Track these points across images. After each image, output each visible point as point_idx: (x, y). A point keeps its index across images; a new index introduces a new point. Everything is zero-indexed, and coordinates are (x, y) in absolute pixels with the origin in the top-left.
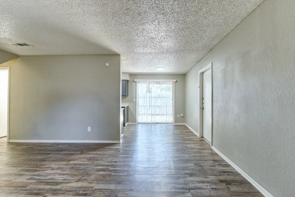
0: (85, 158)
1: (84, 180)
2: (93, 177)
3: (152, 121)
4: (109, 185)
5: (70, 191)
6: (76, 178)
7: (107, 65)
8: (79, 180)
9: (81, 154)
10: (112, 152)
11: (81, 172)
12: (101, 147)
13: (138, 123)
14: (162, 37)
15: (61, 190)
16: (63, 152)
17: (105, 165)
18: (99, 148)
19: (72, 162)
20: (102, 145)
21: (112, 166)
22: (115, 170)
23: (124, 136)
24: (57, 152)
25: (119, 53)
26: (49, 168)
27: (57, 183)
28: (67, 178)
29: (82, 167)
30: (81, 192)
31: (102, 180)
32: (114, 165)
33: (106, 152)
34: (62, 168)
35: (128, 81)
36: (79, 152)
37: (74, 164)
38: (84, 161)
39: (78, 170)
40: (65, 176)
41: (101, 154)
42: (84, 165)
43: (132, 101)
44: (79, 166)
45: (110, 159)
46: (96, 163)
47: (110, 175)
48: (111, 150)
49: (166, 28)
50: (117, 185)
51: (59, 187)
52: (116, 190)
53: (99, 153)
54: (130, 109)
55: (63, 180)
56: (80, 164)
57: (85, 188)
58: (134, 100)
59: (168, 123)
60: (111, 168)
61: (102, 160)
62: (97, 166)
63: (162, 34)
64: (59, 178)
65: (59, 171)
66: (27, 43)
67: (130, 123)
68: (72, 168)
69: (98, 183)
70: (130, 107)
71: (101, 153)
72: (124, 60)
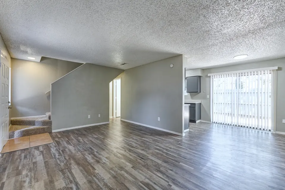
0: (152, 138)
1: (145, 151)
2: (151, 151)
3: (232, 122)
4: (158, 160)
5: (136, 153)
6: (142, 148)
7: (172, 66)
8: (143, 150)
9: (150, 135)
10: (171, 140)
11: (146, 146)
12: (166, 135)
13: (212, 122)
14: (219, 26)
15: (133, 151)
16: (141, 132)
17: (162, 147)
18: (164, 135)
19: (143, 138)
20: (167, 134)
21: (167, 150)
22: (167, 153)
23: (189, 131)
24: (138, 131)
25: (181, 54)
26: (132, 138)
27: (133, 147)
28: (138, 146)
29: (148, 143)
30: (141, 156)
31: (155, 155)
32: (168, 150)
33: (168, 139)
34: (137, 140)
35: (200, 77)
36: (150, 134)
37: (144, 140)
38: (150, 140)
39: (145, 144)
40: (137, 145)
41: (163, 140)
42: (149, 142)
43: (205, 98)
44: (146, 142)
45: (167, 145)
46: (157, 144)
47: (162, 155)
48: (171, 139)
49: (217, 17)
50: (163, 163)
51: (132, 149)
52: (161, 165)
53: (162, 138)
54: (203, 107)
55: (135, 146)
56: (147, 141)
57: (144, 155)
58: (208, 96)
59: (264, 129)
60: (165, 151)
61: (162, 143)
62: (157, 146)
63: (216, 23)
64: (134, 145)
65: (135, 141)
66: (126, 62)
67: (202, 121)
68: (142, 142)
69: (152, 156)
70: (202, 103)
71: (163, 138)
72: (188, 58)
